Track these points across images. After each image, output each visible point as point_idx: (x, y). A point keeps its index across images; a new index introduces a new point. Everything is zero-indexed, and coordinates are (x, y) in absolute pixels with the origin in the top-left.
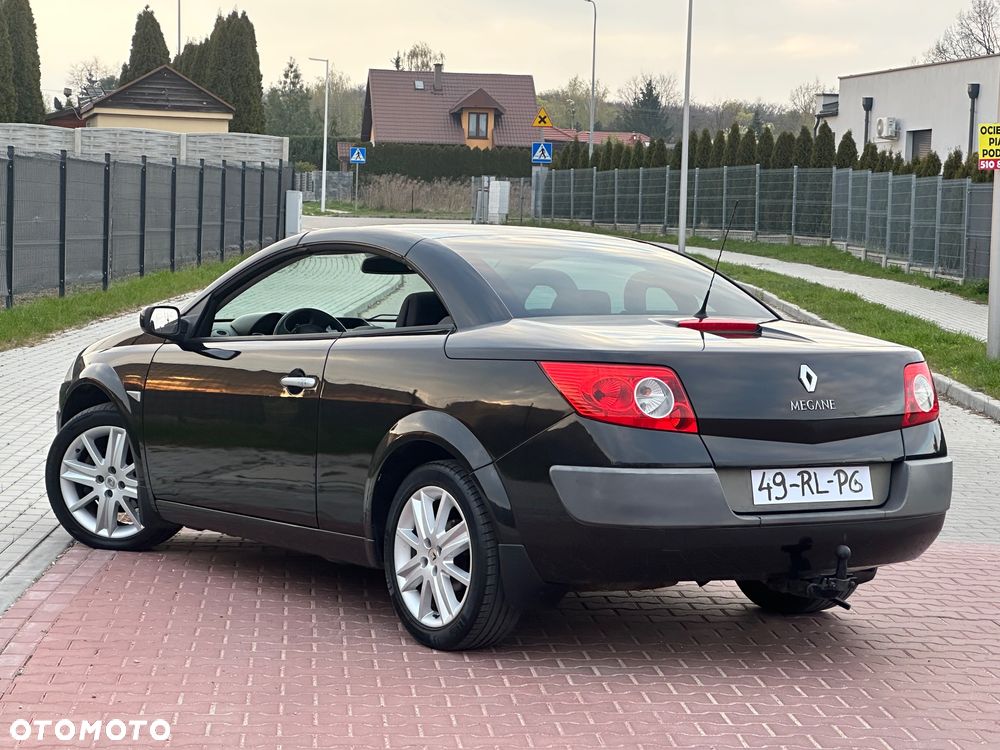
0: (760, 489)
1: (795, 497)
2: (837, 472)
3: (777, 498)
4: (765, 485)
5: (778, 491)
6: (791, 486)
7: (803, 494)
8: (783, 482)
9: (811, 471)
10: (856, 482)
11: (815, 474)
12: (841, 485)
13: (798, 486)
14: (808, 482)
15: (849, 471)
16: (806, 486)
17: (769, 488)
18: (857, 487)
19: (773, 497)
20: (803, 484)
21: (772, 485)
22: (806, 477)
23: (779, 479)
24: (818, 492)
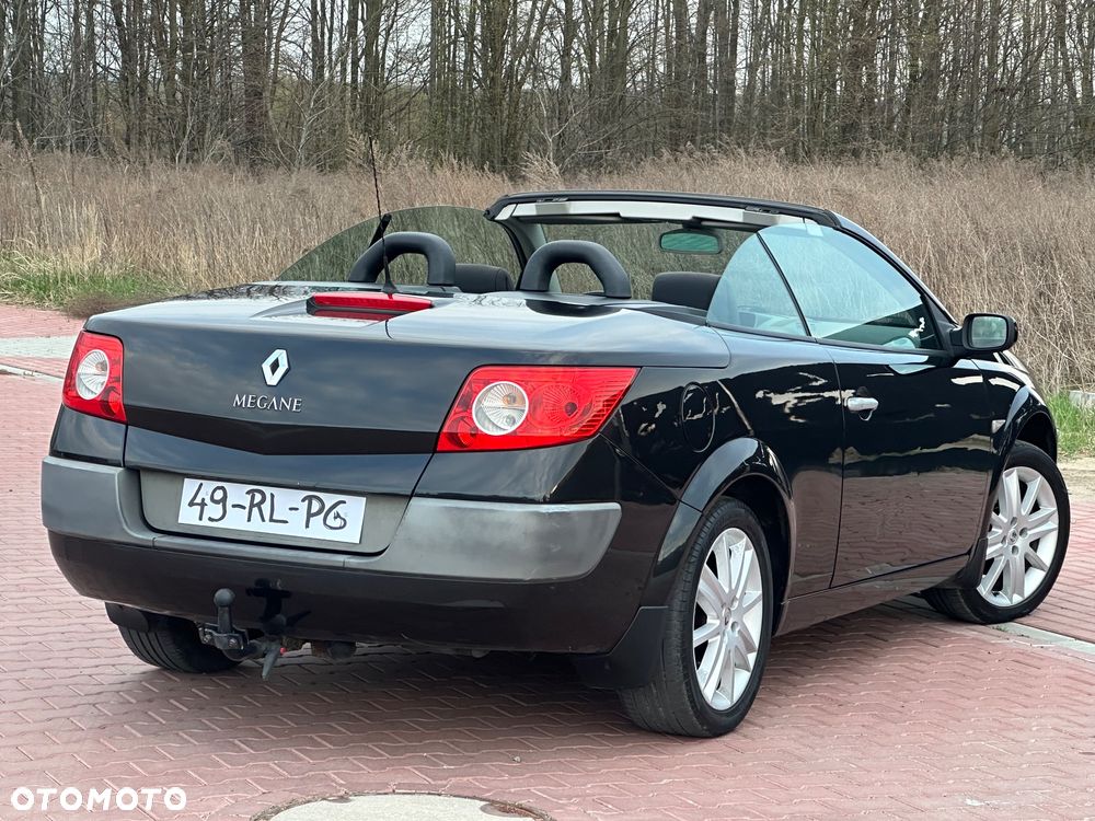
0: (191, 504)
1: (236, 522)
2: (309, 499)
3: (211, 519)
4: (198, 500)
5: (215, 511)
6: (234, 506)
7: (249, 520)
8: (224, 500)
9: (268, 491)
10: (337, 516)
11: (272, 496)
12: (310, 515)
13: (244, 508)
14: (259, 505)
15: (329, 499)
16: (255, 510)
17: (203, 504)
18: (338, 523)
19: (205, 517)
20: (252, 505)
21: (208, 501)
22: (258, 498)
23: (219, 495)
24: (271, 520)
